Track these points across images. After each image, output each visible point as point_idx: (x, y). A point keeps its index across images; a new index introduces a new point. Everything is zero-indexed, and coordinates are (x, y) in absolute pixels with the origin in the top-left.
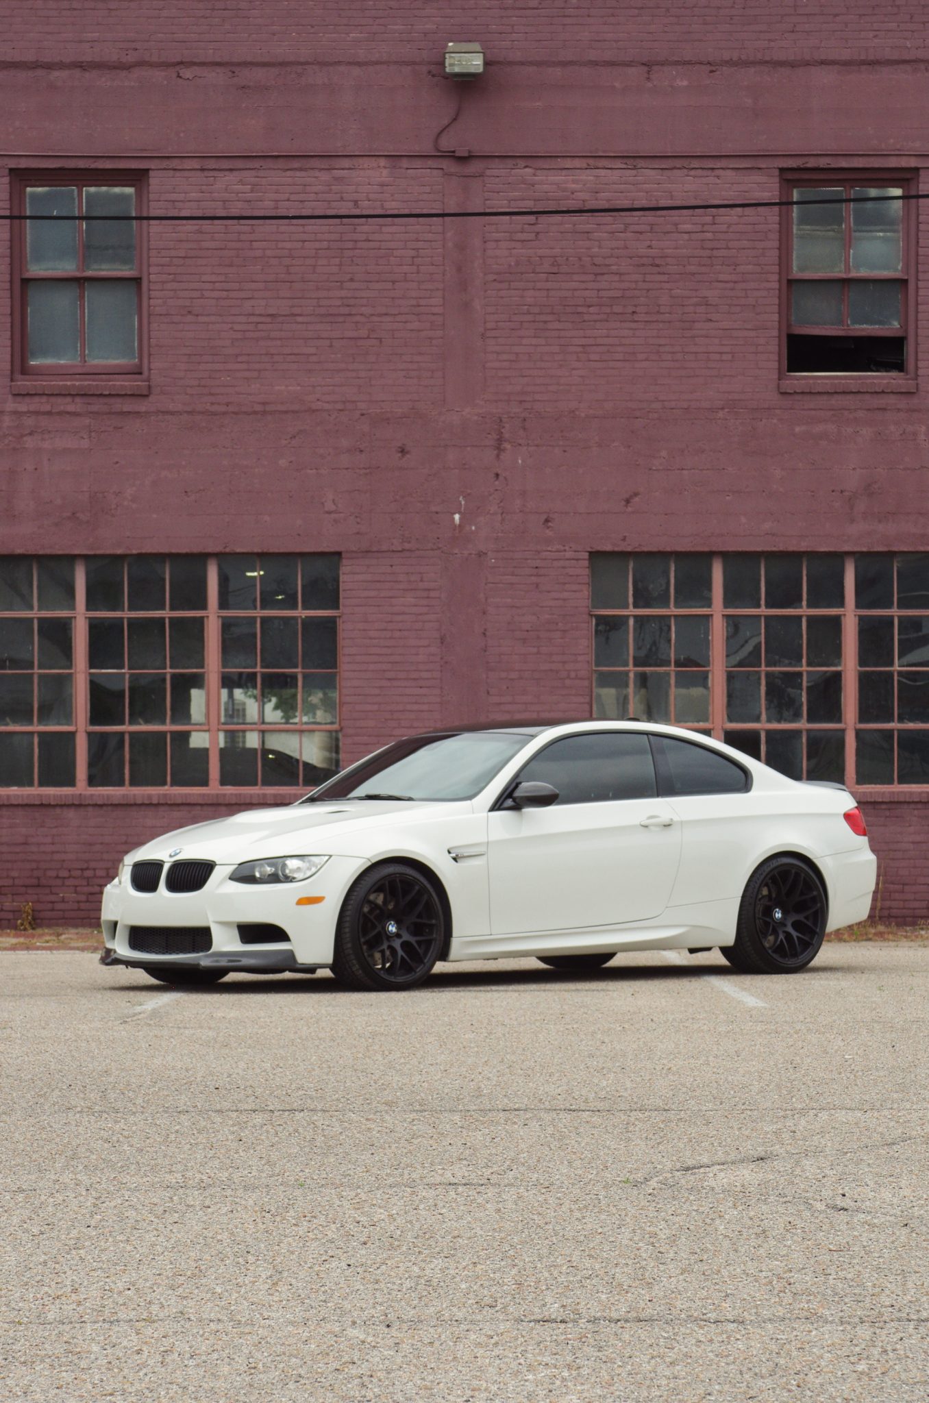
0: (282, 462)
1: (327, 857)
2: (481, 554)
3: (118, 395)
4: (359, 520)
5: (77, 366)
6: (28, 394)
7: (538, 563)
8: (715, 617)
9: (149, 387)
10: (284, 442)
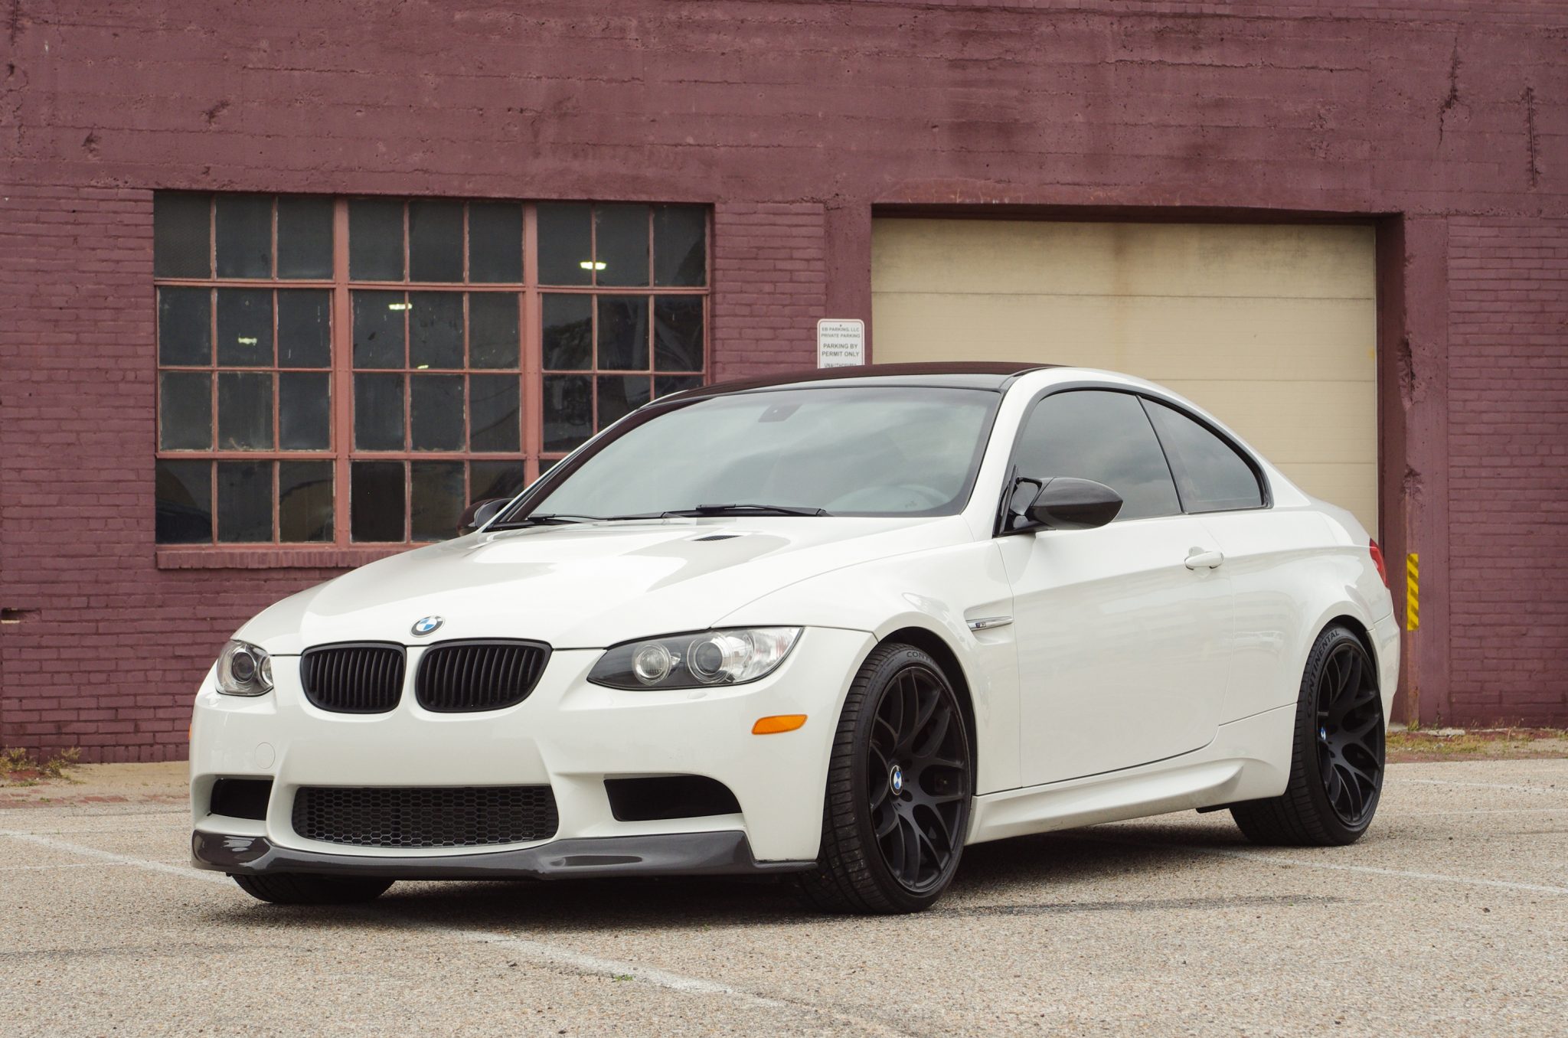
1: (796, 631)
7: (77, 205)
8: (337, 292)
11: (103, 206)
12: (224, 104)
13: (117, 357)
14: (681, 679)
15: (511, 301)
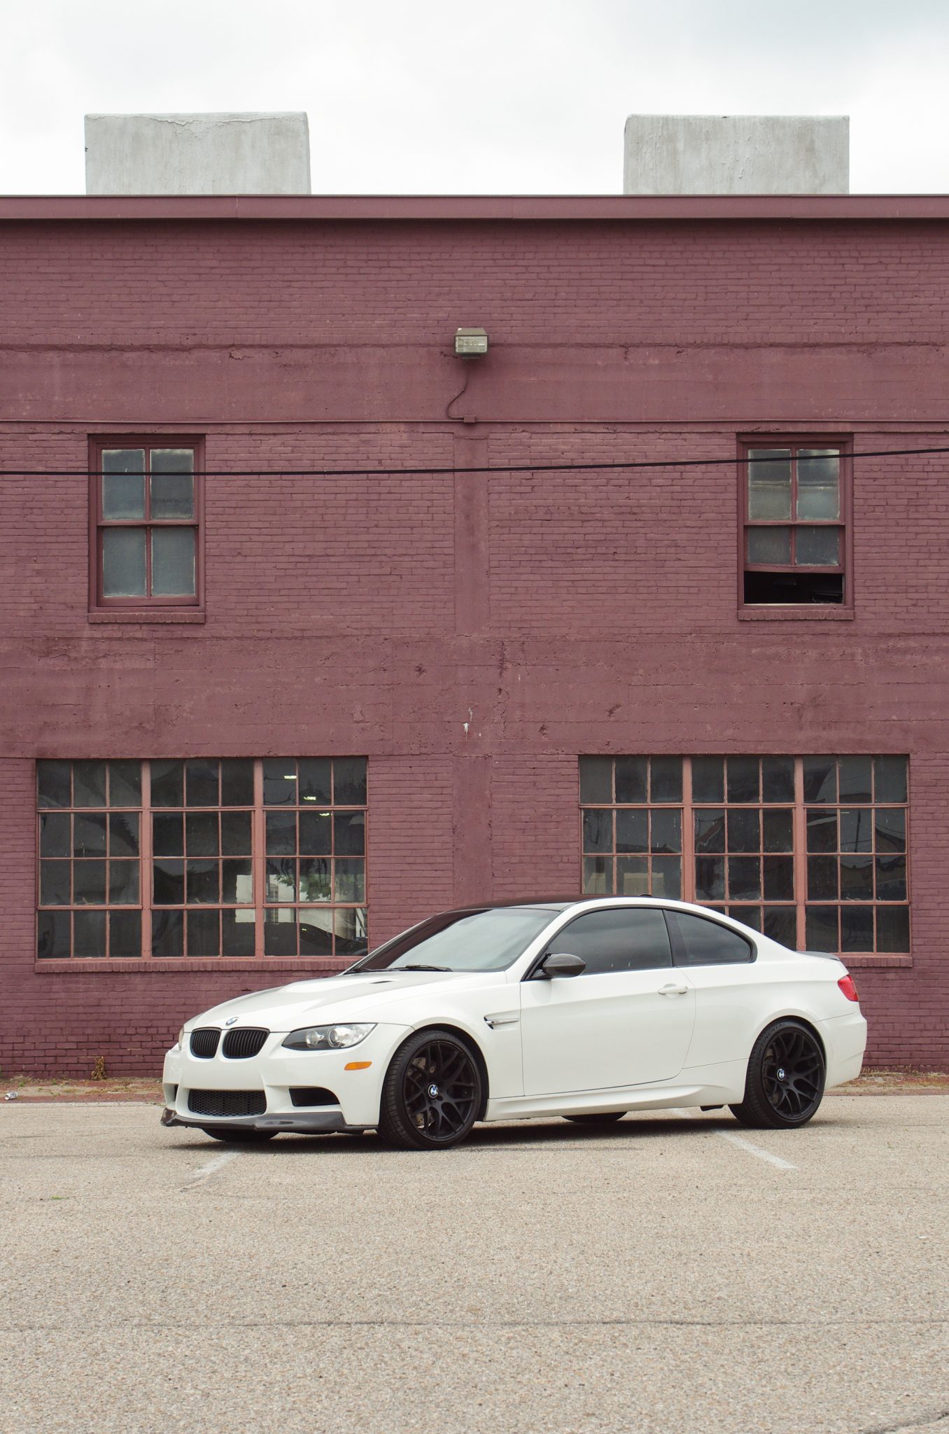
0: (318, 680)
1: (373, 1025)
2: (486, 757)
3: (178, 623)
4: (382, 728)
5: (143, 599)
6: (103, 623)
7: (536, 764)
8: (685, 810)
9: (205, 616)
10: (319, 663)
11: (550, 765)
12: (618, 706)
13: (558, 849)
14: (324, 1045)
15: (788, 814)
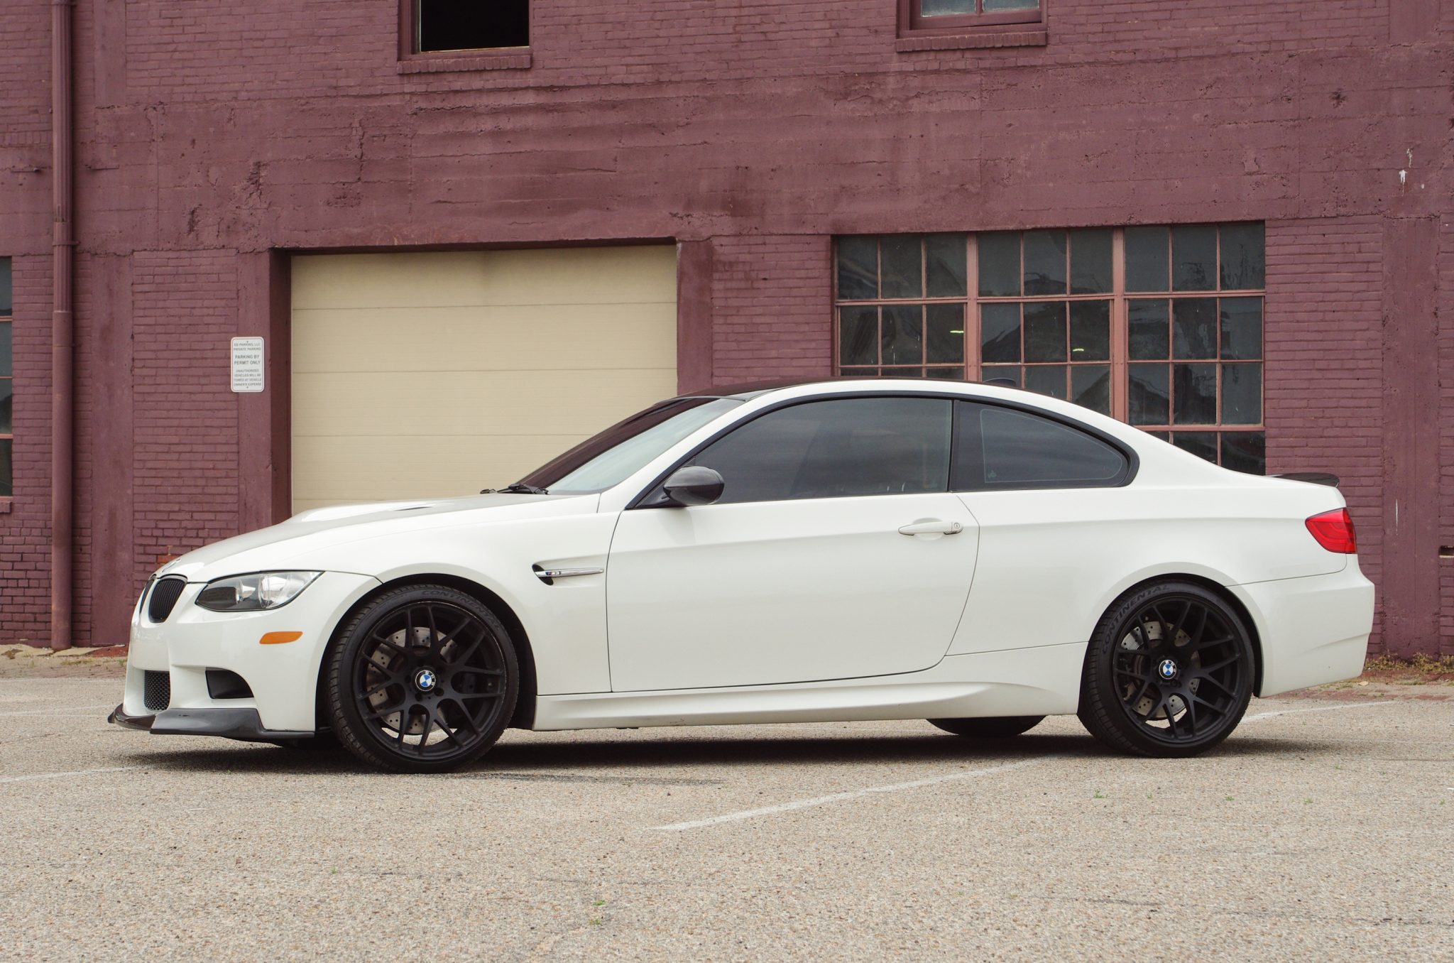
0: (1196, 117)
2: (1432, 218)
3: (1012, 47)
4: (1284, 181)
5: (971, 17)
6: (914, 51)
9: (1047, 36)
10: (1199, 93)
